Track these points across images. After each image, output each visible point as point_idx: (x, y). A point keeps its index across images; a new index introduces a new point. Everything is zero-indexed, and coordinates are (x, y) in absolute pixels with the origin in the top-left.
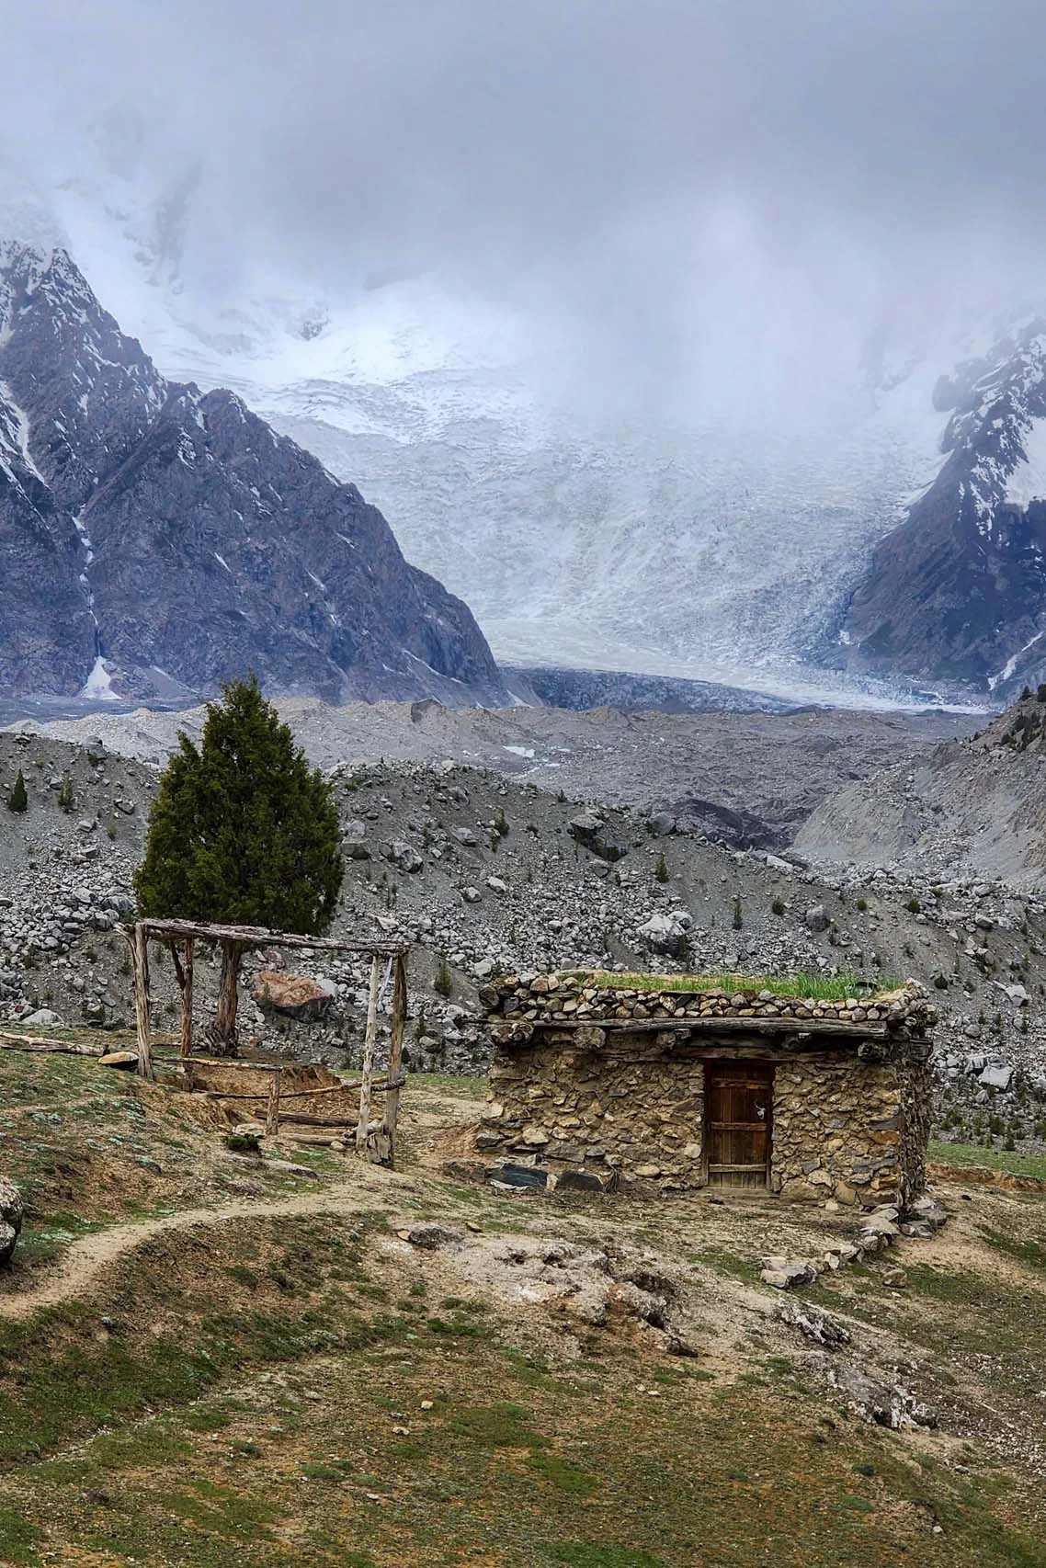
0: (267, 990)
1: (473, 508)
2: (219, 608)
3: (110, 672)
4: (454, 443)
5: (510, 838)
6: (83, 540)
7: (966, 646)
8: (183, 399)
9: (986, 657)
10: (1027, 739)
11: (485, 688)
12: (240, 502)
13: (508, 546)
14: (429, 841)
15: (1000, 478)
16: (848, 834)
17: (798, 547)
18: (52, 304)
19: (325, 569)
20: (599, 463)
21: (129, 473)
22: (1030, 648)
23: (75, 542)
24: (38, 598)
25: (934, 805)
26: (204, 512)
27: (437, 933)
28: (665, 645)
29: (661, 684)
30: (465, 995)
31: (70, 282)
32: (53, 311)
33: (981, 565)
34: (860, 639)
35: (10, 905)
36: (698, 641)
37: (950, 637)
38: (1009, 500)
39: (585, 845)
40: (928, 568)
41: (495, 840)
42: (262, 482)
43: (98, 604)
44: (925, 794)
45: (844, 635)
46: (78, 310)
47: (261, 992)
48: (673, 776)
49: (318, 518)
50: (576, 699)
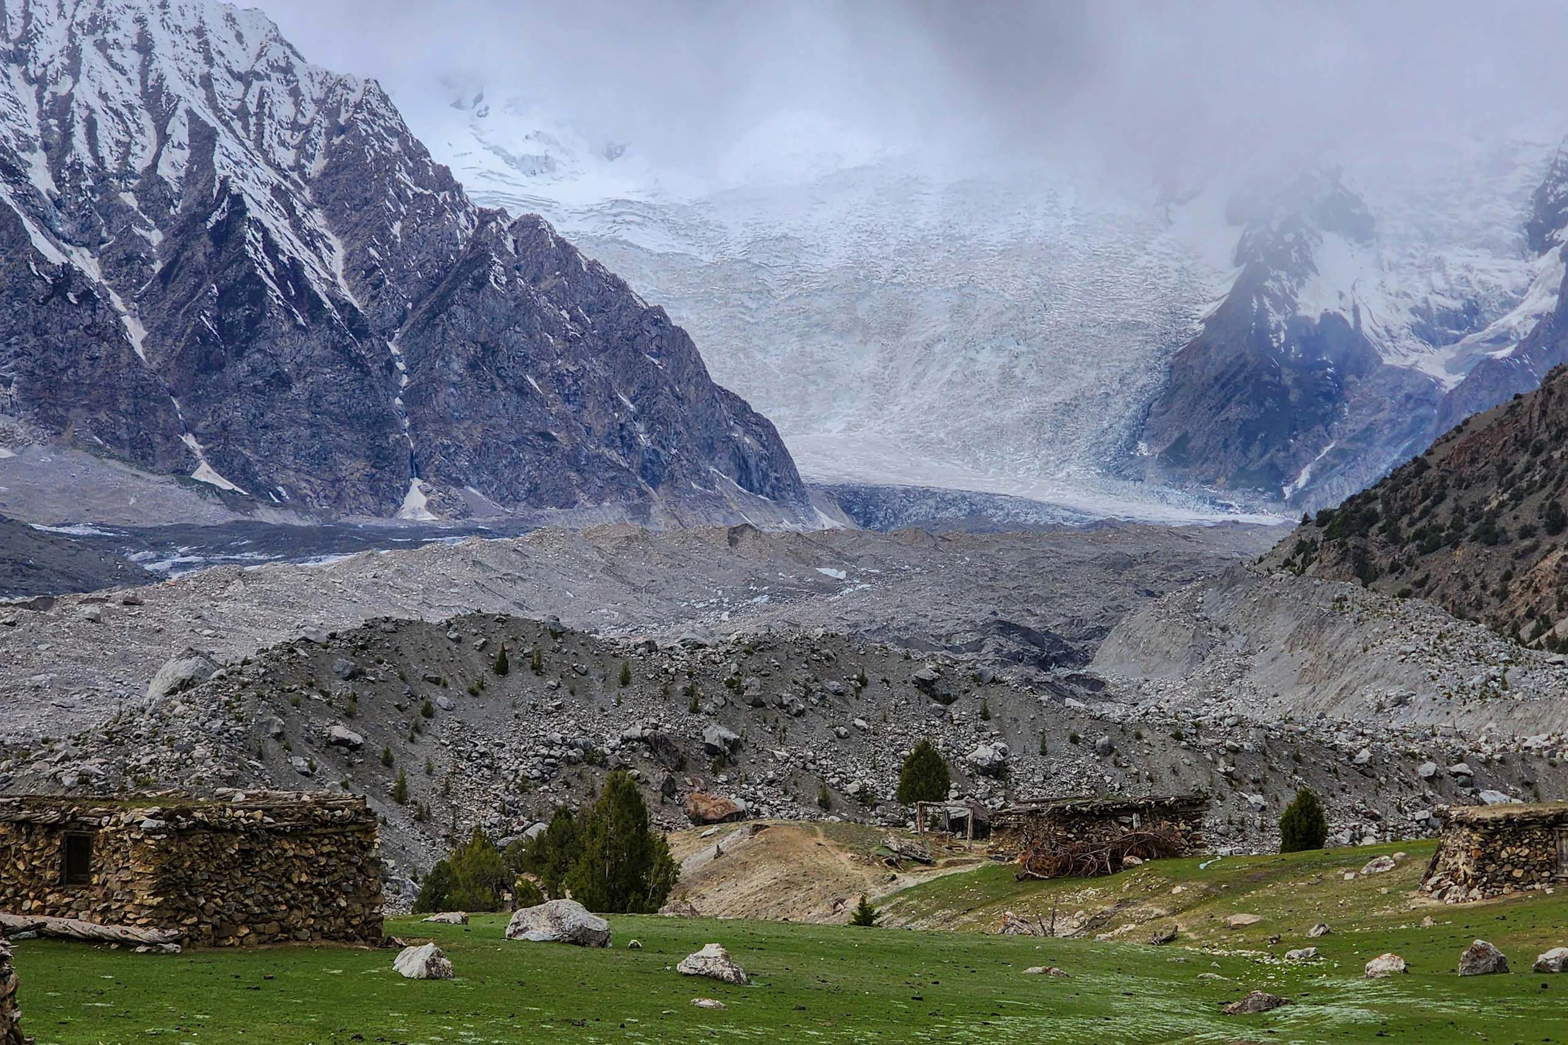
0: (696, 807)
1: (776, 325)
2: (532, 430)
3: (427, 493)
4: (756, 262)
5: (868, 688)
6: (398, 364)
7: (1261, 456)
8: (493, 224)
9: (1281, 466)
10: (1306, 562)
11: (791, 504)
12: (550, 325)
13: (812, 362)
14: (809, 692)
15: (1292, 291)
16: (1143, 652)
17: (1096, 360)
18: (364, 134)
19: (634, 389)
20: (900, 279)
21: (442, 297)
22: (1324, 457)
23: (390, 366)
24: (354, 421)
25: (1222, 624)
26: (516, 336)
27: (818, 762)
28: (967, 459)
29: (964, 498)
30: (840, 808)
31: (382, 111)
32: (365, 141)
33: (1275, 377)
34: (1157, 450)
35: (503, 746)
36: (999, 454)
37: (1246, 446)
38: (1302, 312)
39: (926, 693)
40: (1223, 380)
41: (858, 690)
42: (571, 305)
43: (414, 427)
44: (1214, 614)
45: (1142, 446)
46: (390, 139)
47: (692, 809)
48: (979, 595)
49: (628, 340)
50: (881, 515)
